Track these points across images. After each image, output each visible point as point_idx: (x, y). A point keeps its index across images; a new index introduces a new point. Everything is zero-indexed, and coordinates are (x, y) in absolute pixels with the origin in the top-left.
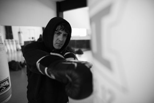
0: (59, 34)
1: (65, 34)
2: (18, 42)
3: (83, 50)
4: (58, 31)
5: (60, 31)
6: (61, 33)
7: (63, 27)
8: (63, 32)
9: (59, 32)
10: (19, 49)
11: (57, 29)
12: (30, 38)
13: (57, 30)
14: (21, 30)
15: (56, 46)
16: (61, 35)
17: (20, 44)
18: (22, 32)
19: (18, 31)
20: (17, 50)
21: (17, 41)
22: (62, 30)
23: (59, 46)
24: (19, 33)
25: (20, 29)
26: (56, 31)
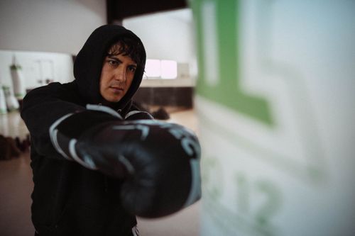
0: (117, 63)
1: (130, 64)
2: (12, 91)
3: (168, 109)
4: (115, 57)
5: (120, 57)
6: (122, 62)
7: (126, 47)
8: (126, 61)
9: (117, 60)
10: (13, 107)
11: (110, 53)
12: (40, 82)
13: (112, 55)
14: (19, 62)
15: (108, 94)
16: (122, 67)
17: (17, 95)
18: (20, 67)
19: (10, 63)
20: (9, 110)
21: (8, 88)
22: (123, 55)
23: (117, 93)
24: (14, 68)
25: (14, 59)
26: (110, 56)
